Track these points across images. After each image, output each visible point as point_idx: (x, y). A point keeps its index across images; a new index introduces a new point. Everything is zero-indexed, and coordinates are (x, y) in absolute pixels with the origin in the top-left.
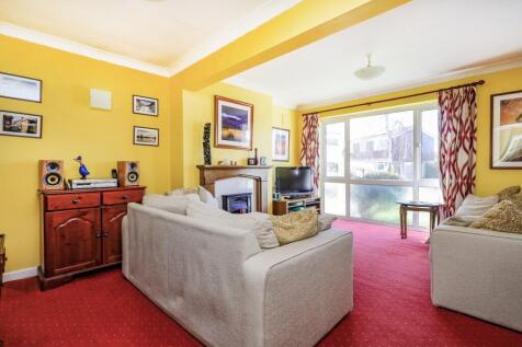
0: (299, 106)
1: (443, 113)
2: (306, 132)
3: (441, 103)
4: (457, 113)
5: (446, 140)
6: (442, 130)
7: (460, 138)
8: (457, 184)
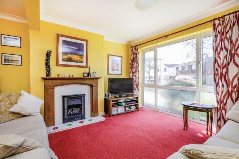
0: (128, 42)
1: (216, 36)
2: (132, 57)
3: (215, 29)
4: (228, 35)
5: (219, 57)
6: (215, 50)
7: (231, 54)
8: (228, 91)
